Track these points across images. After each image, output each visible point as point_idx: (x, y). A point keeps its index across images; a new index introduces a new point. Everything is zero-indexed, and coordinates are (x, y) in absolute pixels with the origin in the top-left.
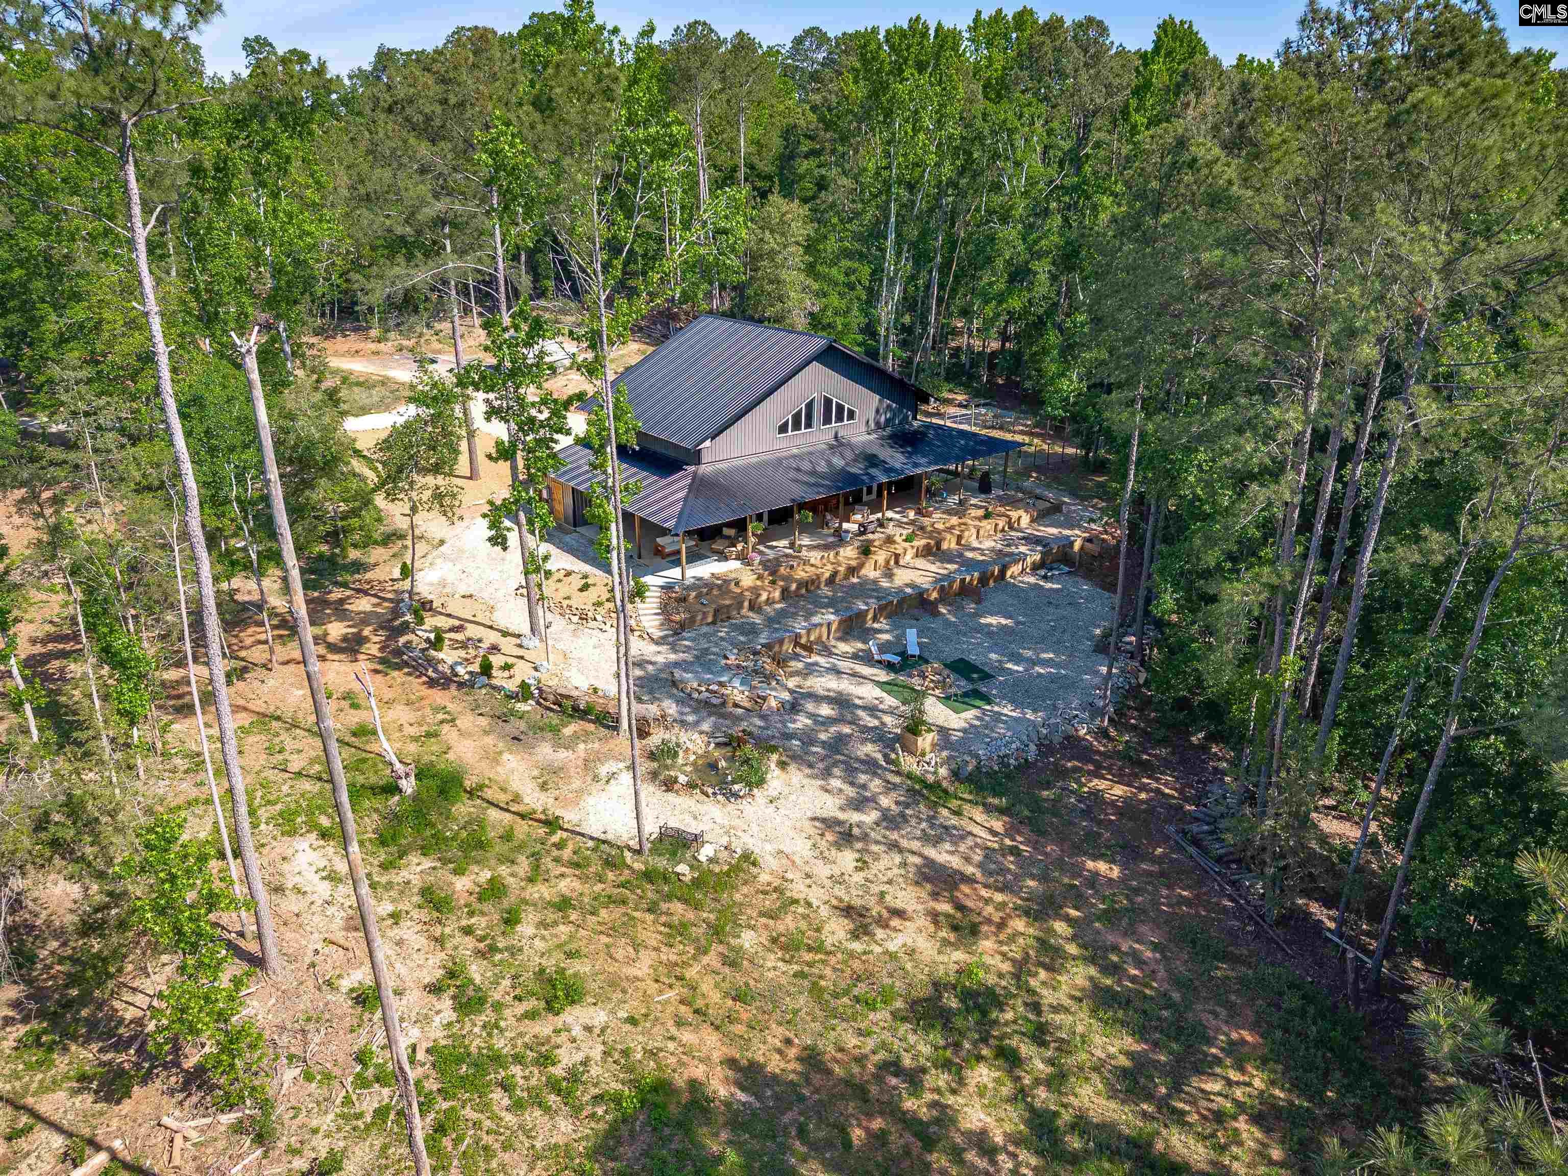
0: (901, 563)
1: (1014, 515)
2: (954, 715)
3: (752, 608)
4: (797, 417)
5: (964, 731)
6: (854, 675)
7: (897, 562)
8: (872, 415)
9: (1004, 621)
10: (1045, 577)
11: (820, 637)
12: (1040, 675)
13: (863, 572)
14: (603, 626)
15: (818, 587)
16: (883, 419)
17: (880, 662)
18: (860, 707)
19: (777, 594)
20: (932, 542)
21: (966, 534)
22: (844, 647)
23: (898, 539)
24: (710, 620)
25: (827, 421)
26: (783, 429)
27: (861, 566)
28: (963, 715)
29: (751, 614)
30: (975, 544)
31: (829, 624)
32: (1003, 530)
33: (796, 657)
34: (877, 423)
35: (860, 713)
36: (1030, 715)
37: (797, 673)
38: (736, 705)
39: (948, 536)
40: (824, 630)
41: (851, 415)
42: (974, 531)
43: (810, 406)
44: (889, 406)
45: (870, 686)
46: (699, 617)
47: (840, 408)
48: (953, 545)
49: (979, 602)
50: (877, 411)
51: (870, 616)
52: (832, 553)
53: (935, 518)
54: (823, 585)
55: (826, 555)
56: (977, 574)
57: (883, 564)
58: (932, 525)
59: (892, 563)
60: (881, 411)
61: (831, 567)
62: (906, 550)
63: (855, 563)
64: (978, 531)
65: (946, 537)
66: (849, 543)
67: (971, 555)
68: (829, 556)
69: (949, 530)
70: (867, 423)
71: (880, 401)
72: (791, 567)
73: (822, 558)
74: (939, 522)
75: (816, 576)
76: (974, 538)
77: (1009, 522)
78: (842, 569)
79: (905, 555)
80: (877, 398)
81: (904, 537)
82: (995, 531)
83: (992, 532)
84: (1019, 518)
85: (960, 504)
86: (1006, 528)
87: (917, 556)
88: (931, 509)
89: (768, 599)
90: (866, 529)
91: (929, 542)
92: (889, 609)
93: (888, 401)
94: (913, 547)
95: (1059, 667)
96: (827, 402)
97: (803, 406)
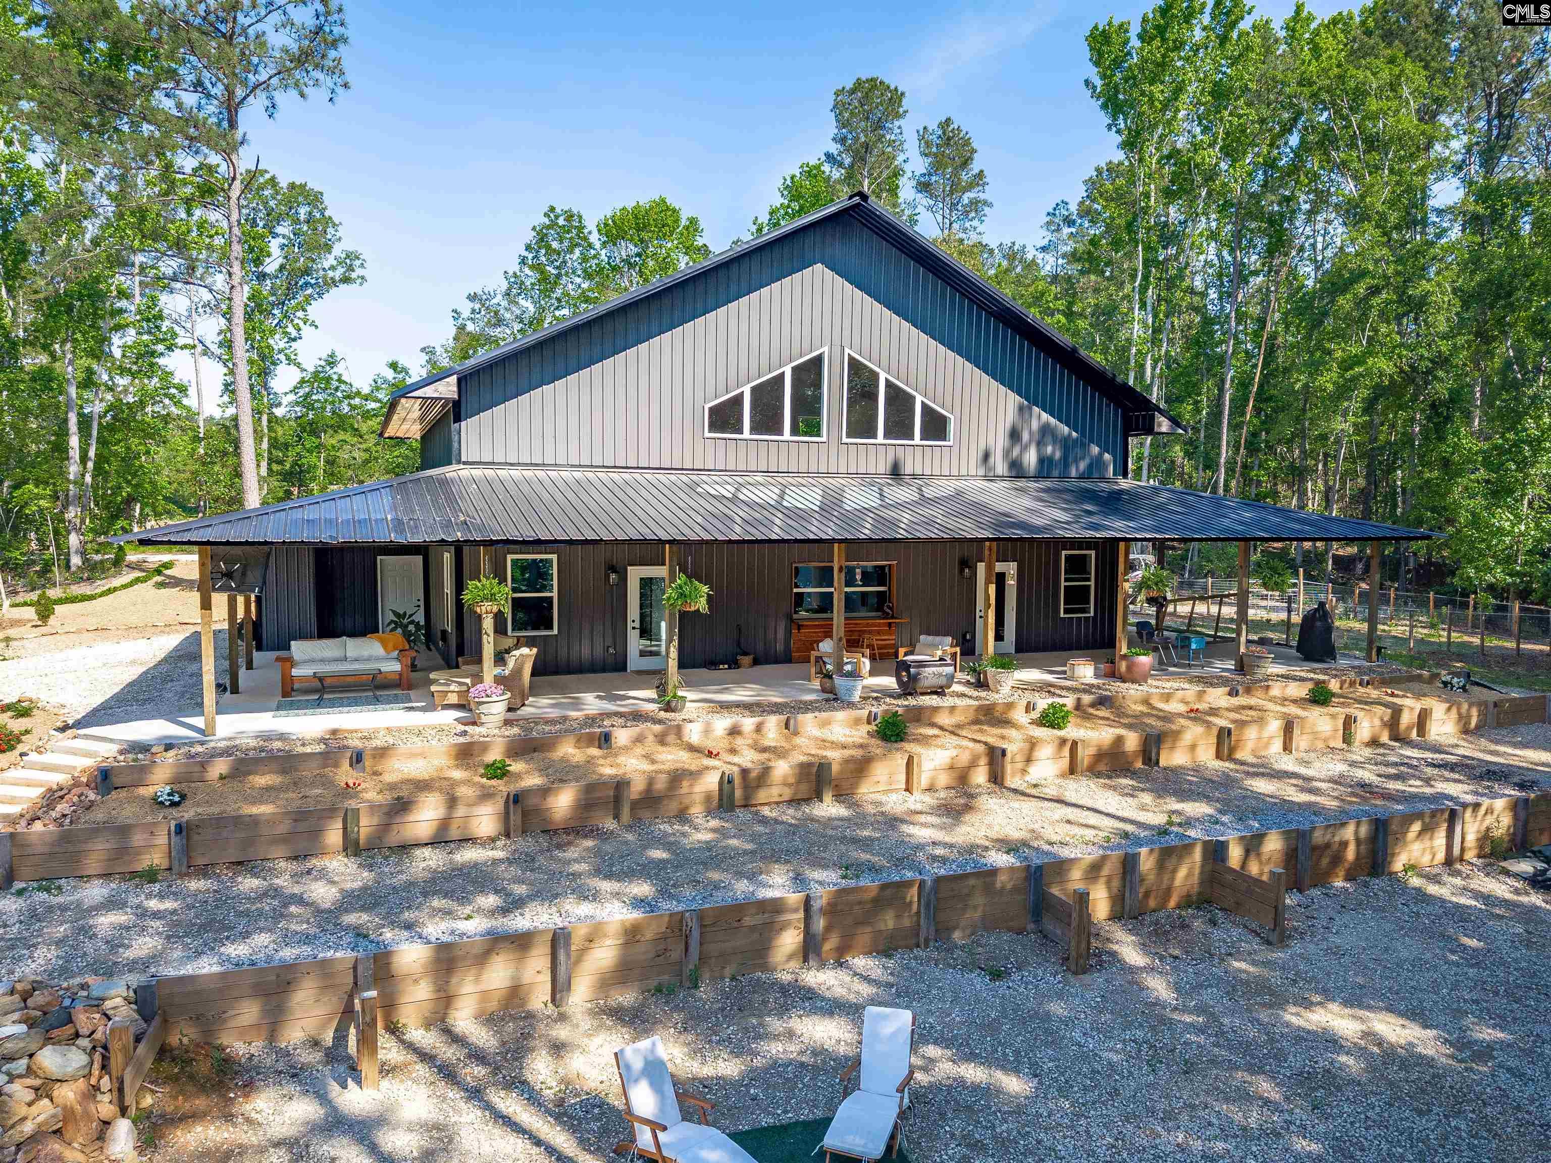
0: (1011, 781)
1: (1411, 706)
3: (350, 845)
7: (996, 778)
8: (999, 443)
10: (1538, 882)
11: (517, 989)
15: (682, 816)
16: (1031, 458)
19: (486, 815)
20: (1132, 741)
21: (1252, 732)
23: (1015, 715)
25: (860, 426)
26: (724, 417)
27: (861, 766)
30: (1287, 763)
31: (556, 939)
32: (1374, 743)
34: (1017, 470)
39: (1193, 732)
40: (535, 965)
41: (935, 428)
42: (1275, 726)
43: (807, 374)
44: (1045, 430)
46: (97, 847)
47: (900, 399)
48: (1206, 756)
50: (1014, 435)
51: (791, 935)
52: (773, 722)
53: (1154, 687)
54: (697, 810)
55: (748, 723)
56: (1273, 844)
57: (943, 779)
58: (1146, 702)
59: (980, 777)
60: (1025, 436)
61: (748, 758)
62: (1033, 744)
63: (834, 756)
64: (1288, 729)
65: (1176, 735)
66: (851, 705)
67: (1262, 786)
68: (759, 728)
69: (1194, 715)
70: (986, 456)
71: (1021, 409)
72: (605, 740)
73: (734, 731)
74: (1167, 697)
75: (663, 777)
76: (1277, 746)
77: (1393, 725)
78: (782, 768)
79: (1029, 760)
80: (1013, 400)
81: (1035, 715)
82: (1347, 738)
83: (1338, 743)
84: (1423, 718)
85: (1241, 668)
86: (1385, 738)
87: (1072, 770)
88: (1145, 660)
89: (444, 824)
90: (914, 679)
91: (1119, 740)
92: (888, 921)
93: (1045, 416)
94: (1063, 741)
96: (861, 377)
97: (788, 369)
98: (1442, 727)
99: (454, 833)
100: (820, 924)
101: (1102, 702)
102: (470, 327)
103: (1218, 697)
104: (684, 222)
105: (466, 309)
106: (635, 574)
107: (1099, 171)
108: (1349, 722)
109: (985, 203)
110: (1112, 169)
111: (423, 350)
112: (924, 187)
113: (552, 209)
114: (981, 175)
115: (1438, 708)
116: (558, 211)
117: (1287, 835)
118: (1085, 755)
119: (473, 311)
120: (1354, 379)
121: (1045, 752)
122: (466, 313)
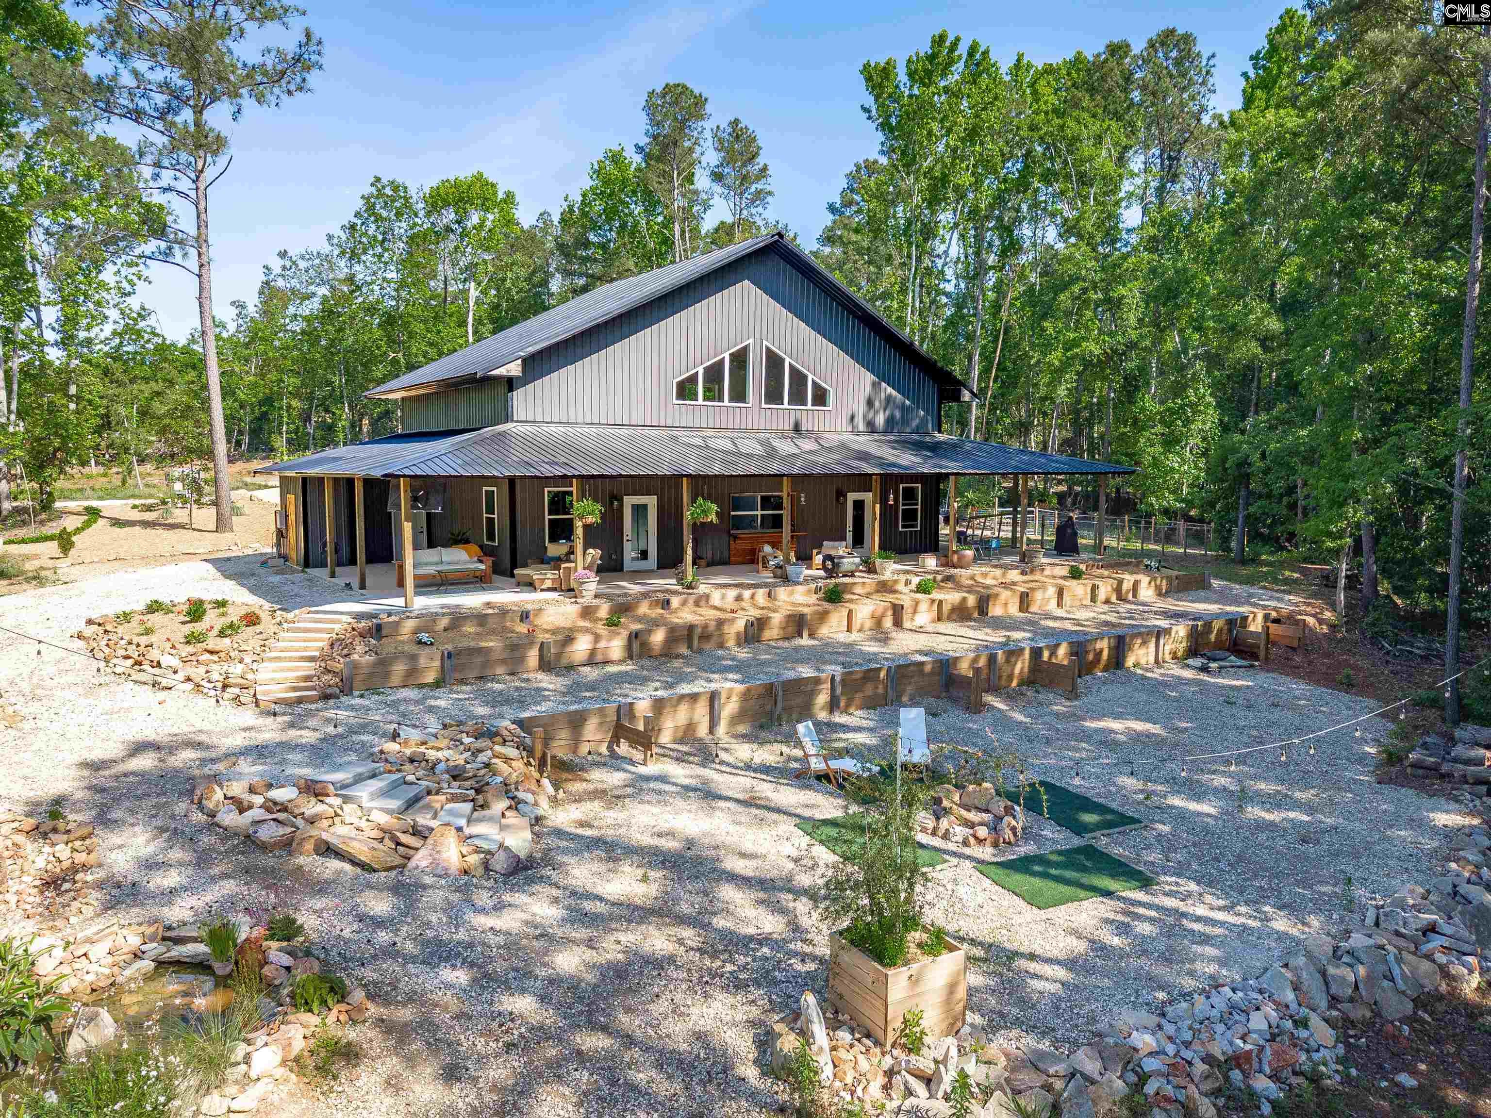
0: (907, 624)
1: (1129, 580)
2: (1031, 914)
3: (545, 665)
4: (714, 374)
5: (1071, 963)
6: (750, 803)
7: (898, 623)
8: (860, 409)
9: (1139, 726)
10: (1204, 669)
11: (690, 727)
12: (1261, 826)
13: (824, 631)
14: (168, 680)
15: (717, 641)
16: (880, 420)
17: (823, 777)
18: (734, 878)
19: (616, 647)
20: (972, 600)
21: (1038, 595)
22: (744, 751)
23: (900, 587)
24: (430, 677)
25: (773, 395)
26: (685, 389)
27: (823, 616)
28: (1059, 914)
29: (540, 676)
30: (1060, 613)
31: (713, 697)
32: (1107, 602)
33: (614, 761)
34: (871, 427)
35: (728, 893)
36: (1281, 924)
37: (599, 794)
38: (327, 850)
39: (1005, 594)
40: (701, 711)
41: (820, 397)
42: (1052, 591)
43: (740, 359)
44: (889, 399)
45: (787, 826)
46: (399, 668)
47: (798, 378)
48: (1013, 610)
49: (1073, 694)
50: (870, 403)
51: (822, 698)
52: (761, 593)
53: (976, 570)
54: (731, 643)
55: (747, 594)
56: (1062, 651)
57: (868, 624)
58: (972, 578)
59: (888, 622)
60: (877, 404)
61: (755, 613)
62: (917, 603)
63: (806, 610)
64: (1060, 593)
65: (997, 595)
66: (799, 583)
67: (1051, 624)
68: (753, 596)
69: (1006, 586)
70: (852, 418)
71: (874, 384)
72: (666, 604)
73: (739, 598)
74: (985, 575)
75: (713, 623)
76: (1054, 602)
77: (1118, 590)
78: (777, 618)
79: (915, 612)
80: (869, 377)
81: (913, 586)
82: (1093, 599)
83: (1087, 602)
84: (1136, 584)
85: (1022, 560)
86: (1114, 599)
87: (939, 619)
88: (969, 553)
89: (593, 652)
90: (836, 565)
91: (964, 599)
92: (869, 690)
93: (890, 390)
94: (933, 601)
95: (1310, 809)
96: (774, 362)
97: (727, 356)
98: (1147, 593)
99: (599, 658)
100: (839, 690)
101: (948, 579)
102: (280, 283)
103: (1014, 575)
104: (501, 195)
105: (276, 265)
106: (629, 501)
107: (857, 166)
108: (1094, 588)
109: (770, 193)
110: (871, 167)
111: (233, 303)
112: (717, 177)
113: (378, 179)
114: (765, 169)
115: (1144, 580)
116: (384, 181)
117: (1071, 644)
118: (946, 608)
119: (284, 268)
120: (1072, 358)
121: (923, 606)
122: (277, 270)
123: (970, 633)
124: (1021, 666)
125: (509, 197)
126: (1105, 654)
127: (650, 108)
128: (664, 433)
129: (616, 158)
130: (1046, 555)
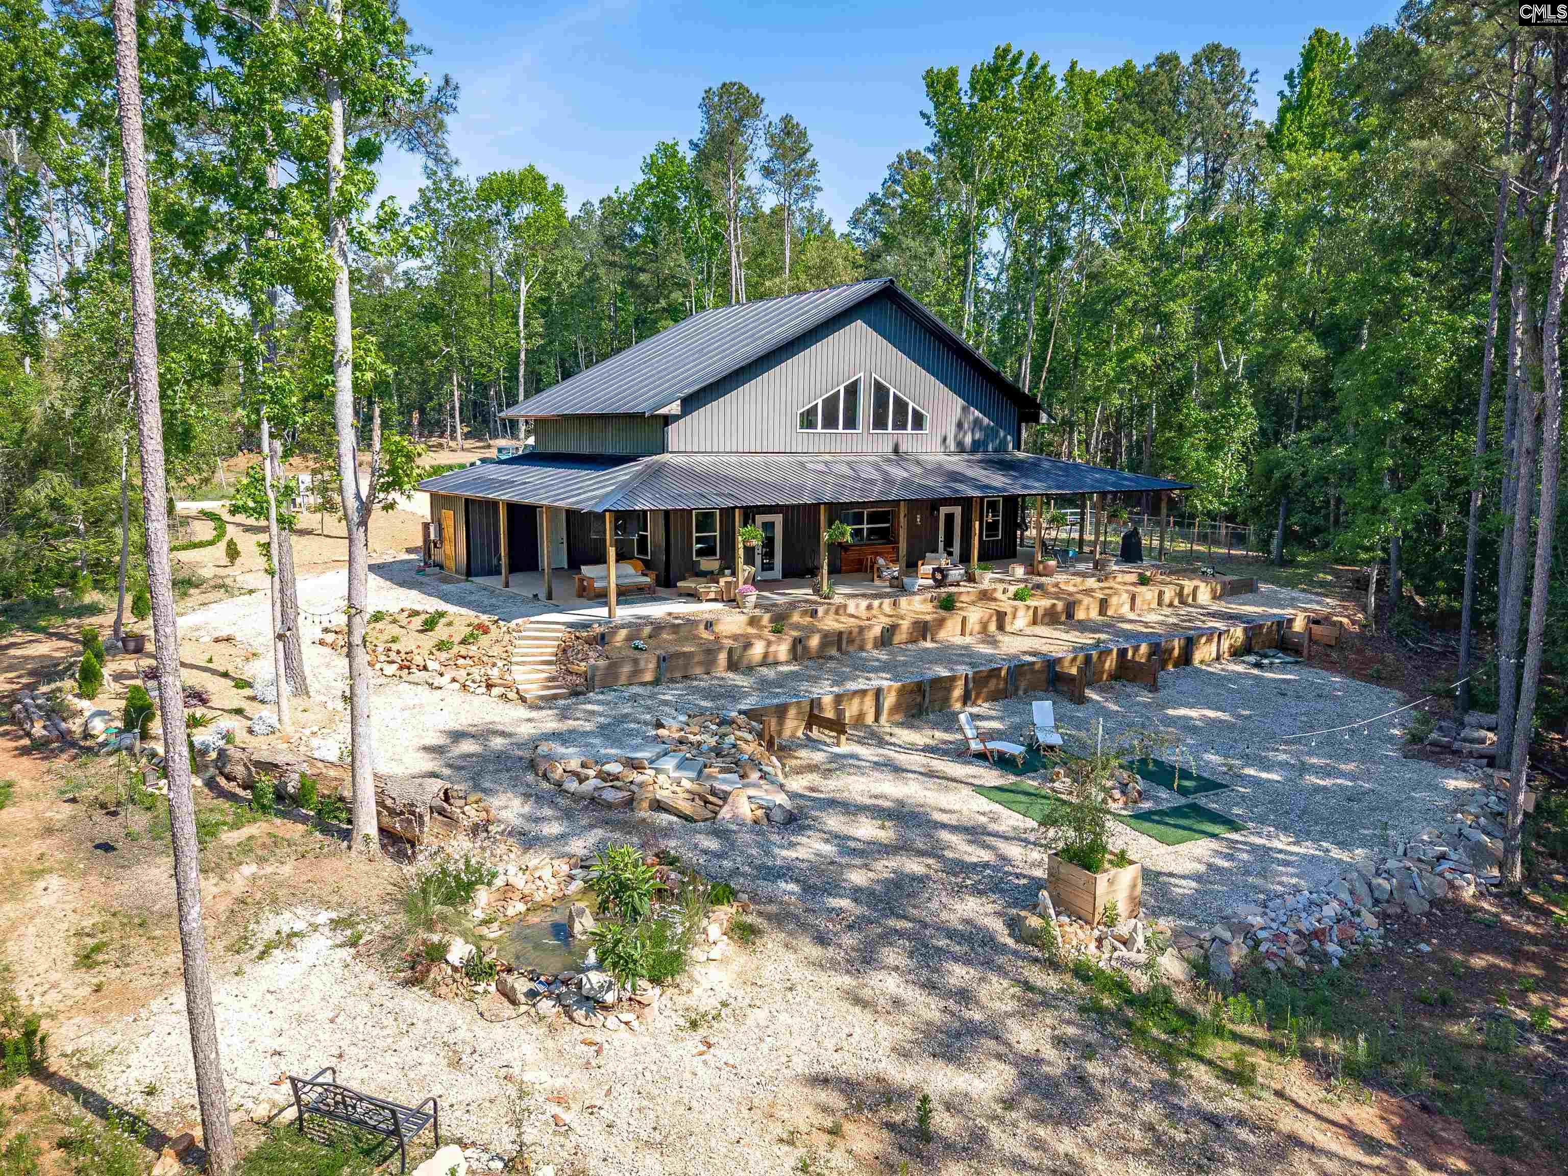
0: (1008, 628)
1: (1188, 585)
2: (1163, 849)
3: (733, 666)
4: (831, 403)
5: (1198, 878)
6: (931, 774)
7: (1001, 627)
8: (952, 430)
9: (1211, 714)
10: (1258, 665)
11: (861, 716)
12: (1317, 789)
13: (942, 635)
14: (438, 681)
15: (862, 648)
16: (968, 440)
17: (981, 756)
18: (944, 826)
19: (782, 650)
20: (1060, 605)
21: (1114, 601)
22: (906, 735)
23: (999, 595)
24: (648, 677)
25: (880, 422)
26: (808, 419)
27: (941, 622)
28: (1183, 848)
29: (731, 675)
30: (1132, 616)
31: (878, 692)
32: (1171, 605)
33: (812, 744)
34: (960, 445)
35: (945, 835)
36: (1336, 853)
37: (812, 768)
38: (659, 806)
39: (1086, 600)
40: (869, 704)
41: (919, 422)
42: (1125, 597)
43: (852, 391)
44: (977, 421)
45: (966, 791)
46: (626, 669)
47: (901, 405)
48: (1094, 614)
49: (1154, 688)
50: (960, 425)
51: (958, 692)
52: (887, 602)
53: (1060, 578)
54: (869, 646)
55: (876, 603)
56: (1144, 648)
57: (977, 628)
58: (1057, 585)
59: (992, 627)
60: (966, 426)
61: (885, 621)
62: (1016, 609)
63: (928, 618)
64: (1133, 598)
65: (1080, 602)
66: (914, 593)
67: (1127, 626)
68: (880, 606)
69: (1088, 592)
70: (945, 439)
71: (964, 409)
72: (814, 613)
73: (869, 607)
74: (1067, 583)
75: (857, 630)
76: (1127, 607)
77: (1180, 594)
78: (905, 624)
79: (1014, 617)
81: (1010, 594)
82: (1160, 604)
83: (1154, 605)
84: (1196, 588)
85: (1095, 567)
86: (1176, 603)
87: (1034, 623)
88: (1053, 563)
89: (766, 655)
90: (945, 577)
91: (1054, 605)
92: (992, 684)
93: (977, 413)
94: (1028, 607)
95: (1352, 777)
96: (881, 391)
97: (842, 389)
98: (1204, 596)
99: (770, 659)
100: (971, 685)
101: (1039, 586)
103: (1091, 583)
104: (550, 188)
106: (760, 519)
107: (900, 157)
108: (1161, 594)
109: (819, 189)
110: (913, 159)
112: (767, 172)
114: (813, 165)
115: (1202, 585)
117: (1150, 645)
118: (1040, 612)
120: (1127, 368)
121: (1021, 613)
123: (1065, 636)
124: (1110, 663)
125: (558, 190)
126: (1176, 652)
127: (707, 105)
128: (791, 459)
129: (669, 152)
130: (1116, 563)
